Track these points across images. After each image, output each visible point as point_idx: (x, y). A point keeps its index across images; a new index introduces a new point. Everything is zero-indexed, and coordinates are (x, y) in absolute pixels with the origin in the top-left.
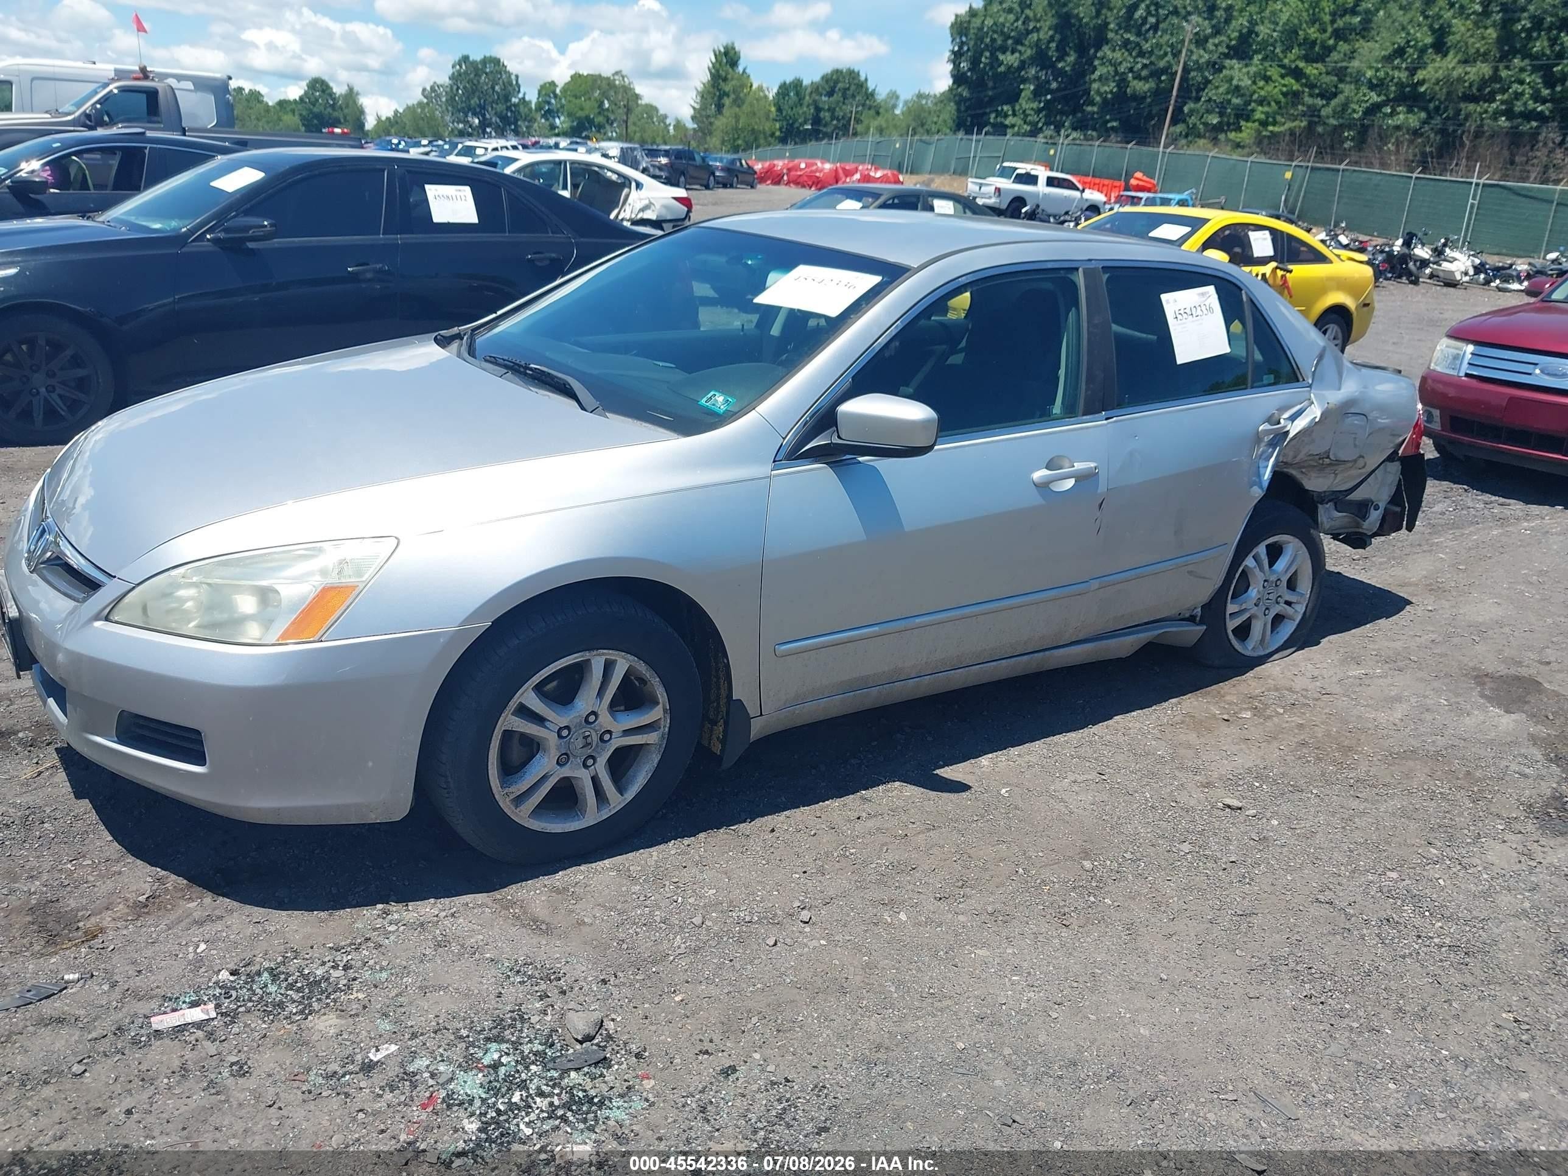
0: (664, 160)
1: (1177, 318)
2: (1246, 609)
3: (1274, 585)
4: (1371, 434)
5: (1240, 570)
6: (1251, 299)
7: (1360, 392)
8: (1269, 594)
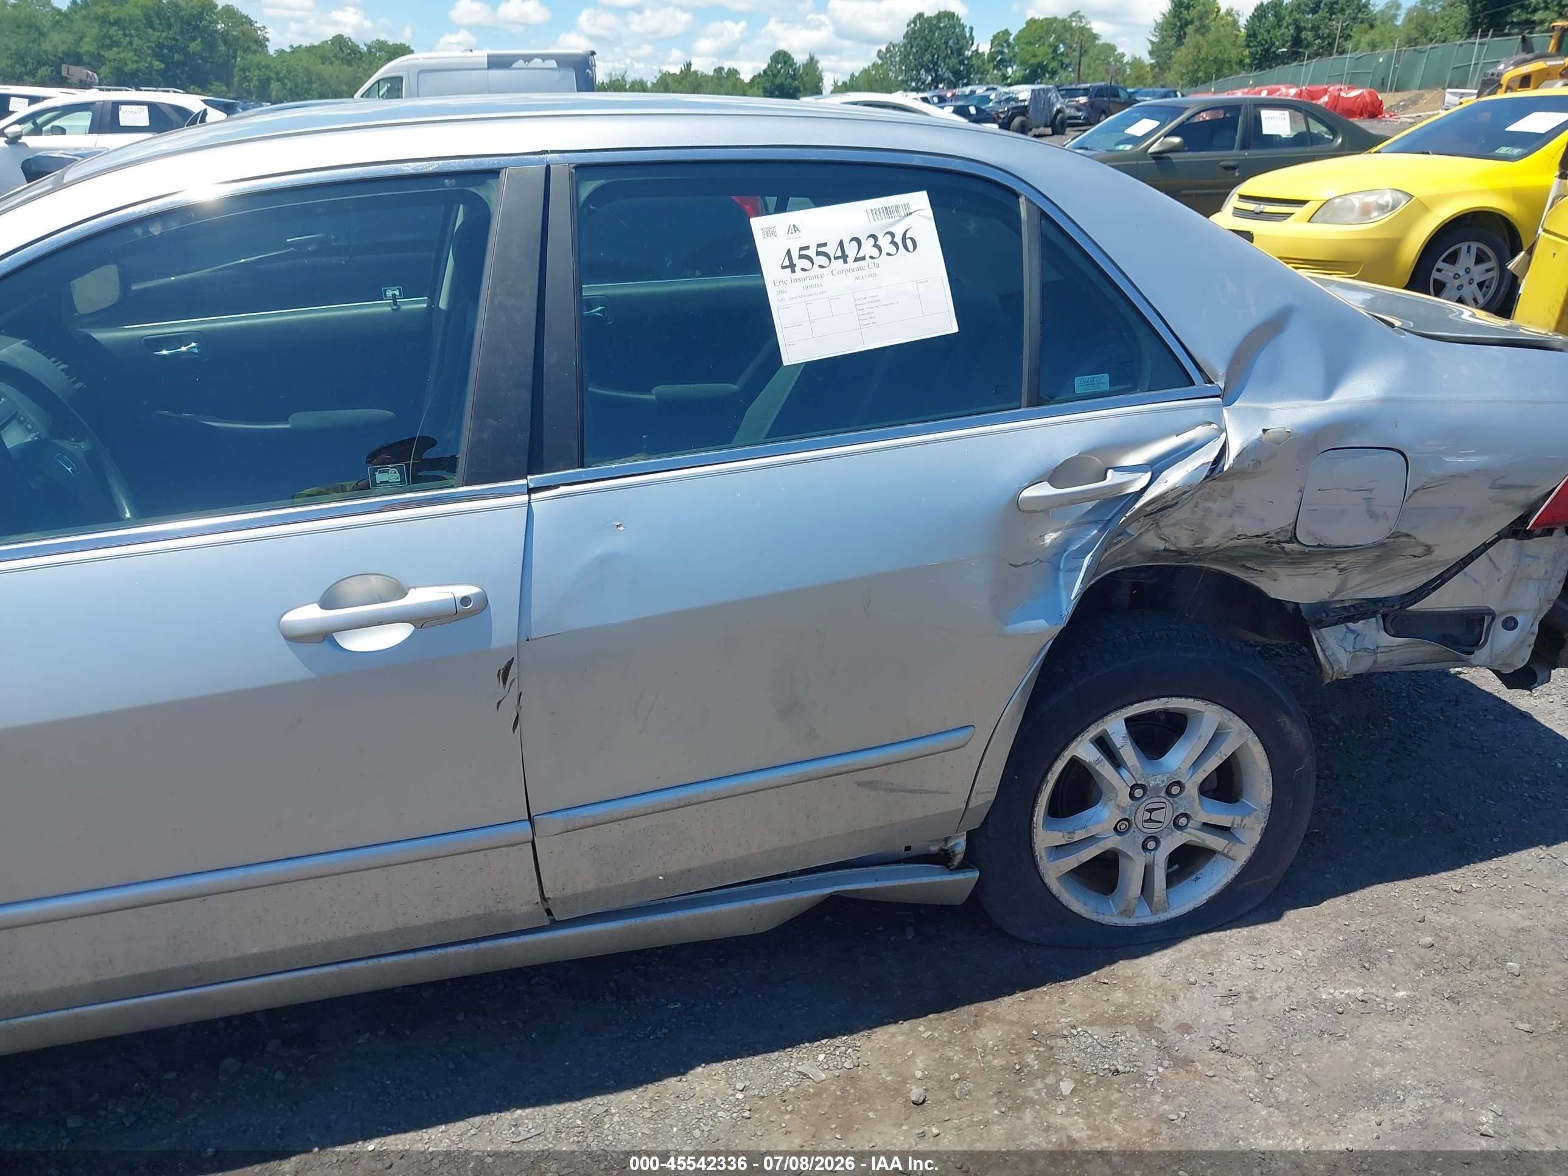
0: (1083, 100)
1: (792, 267)
2: (1091, 840)
3: (1163, 794)
4: (1423, 488)
5: (1059, 766)
6: (1043, 214)
7: (1385, 401)
8: (1151, 811)
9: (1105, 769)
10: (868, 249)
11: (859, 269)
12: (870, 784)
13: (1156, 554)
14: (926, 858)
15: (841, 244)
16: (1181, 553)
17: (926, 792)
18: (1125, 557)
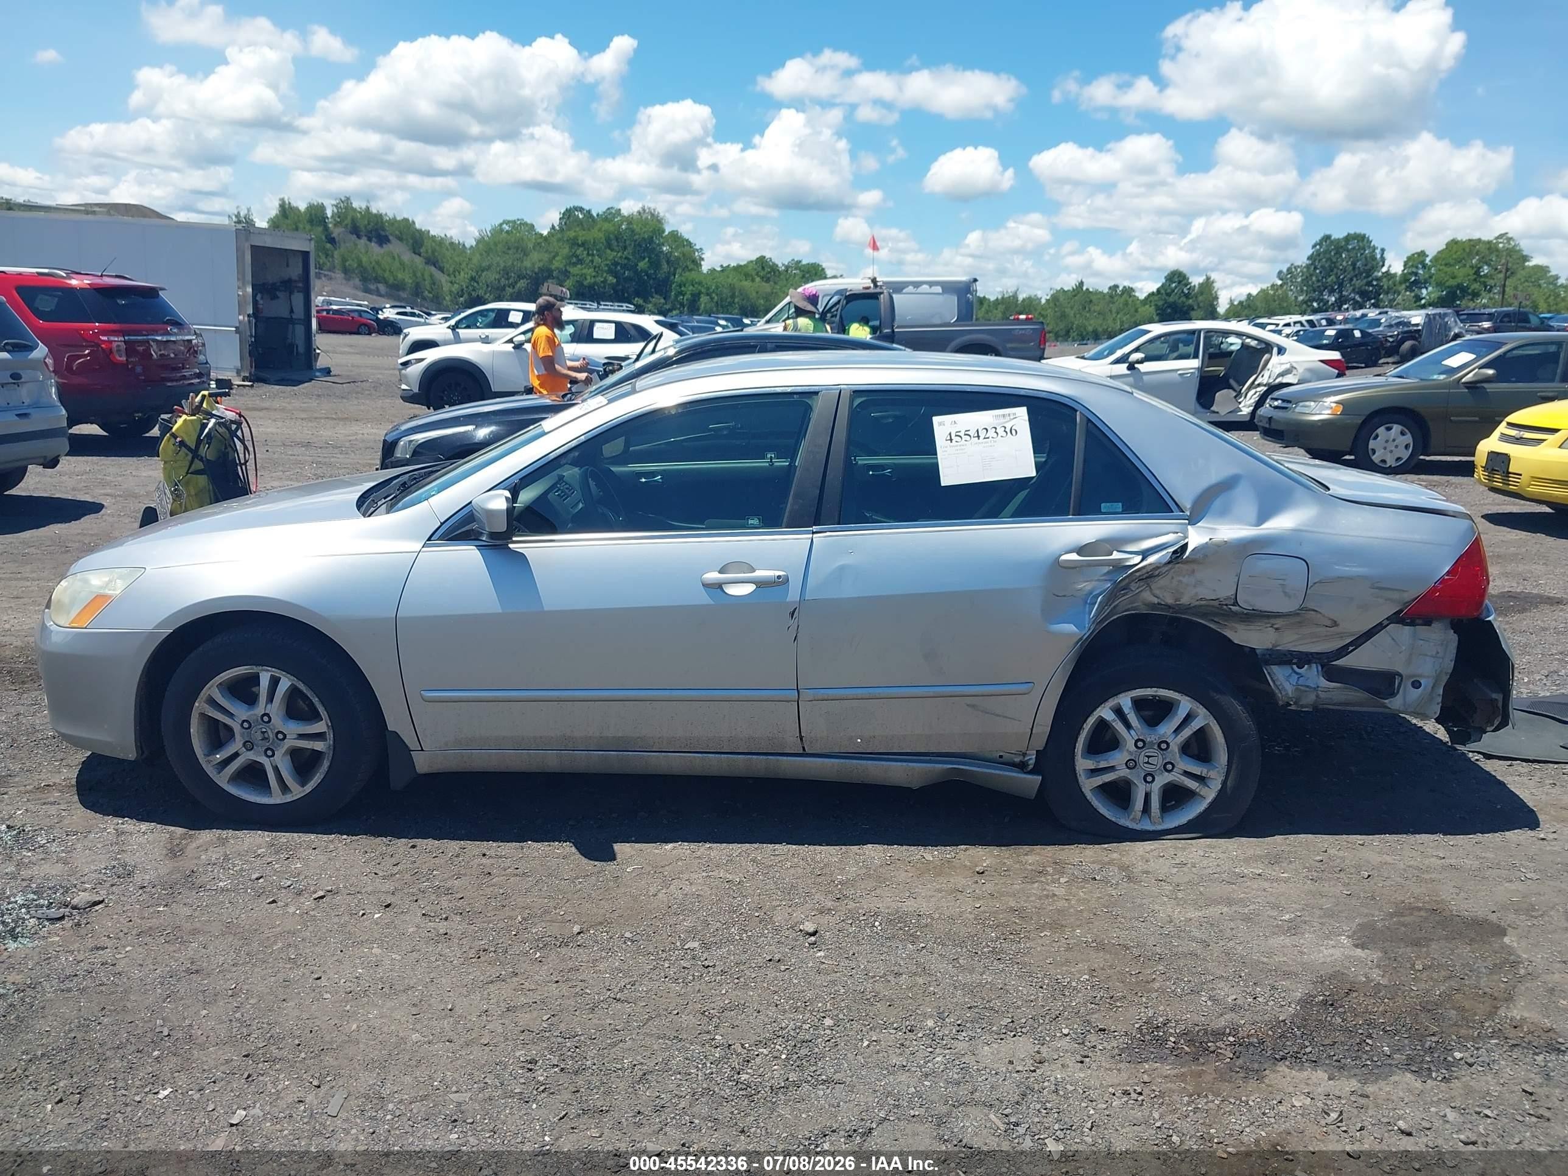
1: (951, 440)
2: (1112, 769)
3: (1156, 747)
4: (1320, 582)
5: (1091, 721)
6: (1089, 420)
7: (1294, 530)
8: (1149, 757)
9: (1119, 726)
10: (991, 433)
11: (986, 443)
12: (973, 706)
13: (1154, 606)
14: (1013, 765)
15: (978, 431)
16: (1169, 607)
17: (1006, 717)
18: (1134, 605)
